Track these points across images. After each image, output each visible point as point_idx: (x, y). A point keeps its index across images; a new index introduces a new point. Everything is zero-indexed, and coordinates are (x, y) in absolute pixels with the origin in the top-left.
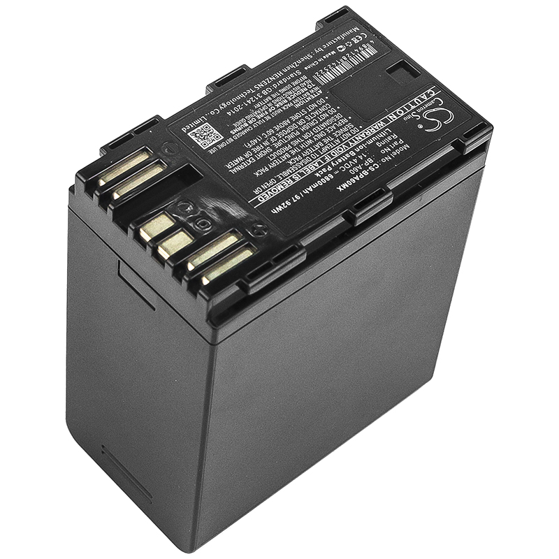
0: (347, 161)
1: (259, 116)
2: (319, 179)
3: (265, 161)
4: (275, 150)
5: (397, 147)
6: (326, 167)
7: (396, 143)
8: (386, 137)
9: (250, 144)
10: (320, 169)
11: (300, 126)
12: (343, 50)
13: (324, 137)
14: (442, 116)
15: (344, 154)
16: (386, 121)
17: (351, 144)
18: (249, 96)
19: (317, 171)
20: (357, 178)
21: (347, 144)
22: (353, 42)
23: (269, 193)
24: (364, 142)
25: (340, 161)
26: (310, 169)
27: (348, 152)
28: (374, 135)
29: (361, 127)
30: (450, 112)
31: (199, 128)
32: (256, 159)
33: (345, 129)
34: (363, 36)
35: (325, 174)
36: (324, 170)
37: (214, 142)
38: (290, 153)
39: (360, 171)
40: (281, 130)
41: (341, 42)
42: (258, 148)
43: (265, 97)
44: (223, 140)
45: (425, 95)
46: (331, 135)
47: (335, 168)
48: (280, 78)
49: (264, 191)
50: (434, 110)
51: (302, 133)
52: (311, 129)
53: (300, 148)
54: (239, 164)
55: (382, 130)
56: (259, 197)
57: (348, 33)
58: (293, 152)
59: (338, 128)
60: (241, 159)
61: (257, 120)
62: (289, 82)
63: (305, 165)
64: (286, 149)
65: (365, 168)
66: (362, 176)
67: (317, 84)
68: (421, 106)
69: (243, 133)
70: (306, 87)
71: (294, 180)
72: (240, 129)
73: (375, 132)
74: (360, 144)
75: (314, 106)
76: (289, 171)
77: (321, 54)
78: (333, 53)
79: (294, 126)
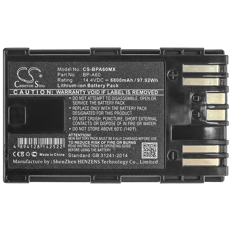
0: (96, 83)
1: (113, 143)
2: (118, 83)
3: (136, 113)
4: (124, 117)
5: (65, 72)
6: (109, 88)
7: (62, 75)
8: (64, 83)
9: (132, 129)
10: (113, 88)
11: (99, 121)
13: (94, 106)
14: (24, 74)
15: (94, 88)
16: (55, 92)
17: (84, 92)
18: (106, 159)
19: (116, 88)
20: (100, 69)
21: (86, 93)
22: (25, 154)
23: (149, 93)
24: (77, 88)
25: (99, 86)
26: (117, 92)
27: (91, 88)
28: (69, 88)
29: (70, 98)
30: (18, 74)
31: (149, 158)
32: (138, 118)
33: (79, 102)
34: (16, 154)
35: (113, 83)
36: (112, 86)
37: (149, 143)
38: (119, 109)
39: (95, 72)
40: (110, 126)
41: (31, 158)
42: (131, 123)
43: (100, 153)
44: (143, 141)
45: (20, 93)
46: (89, 105)
47: (105, 83)
48: (82, 158)
49: (150, 96)
50: (24, 81)
51: (102, 116)
52: (95, 116)
53: (111, 108)
54: (149, 121)
55: (62, 88)
56: (156, 94)
57: (22, 162)
58: (117, 108)
59: (82, 106)
60: (145, 124)
61: (116, 141)
62: (80, 153)
63: (118, 96)
64: (118, 113)
65: (91, 72)
66: (97, 69)
68: (28, 88)
69: (130, 138)
70: (74, 144)
71: (131, 92)
72: (129, 142)
73: (66, 90)
74: (80, 88)
75: (81, 129)
76: (129, 99)
77: (47, 158)
78: (41, 154)
79: (102, 123)
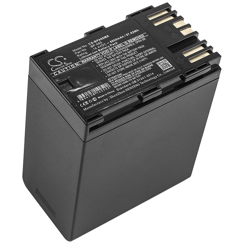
0: (102, 47)
1: (139, 71)
2: (116, 41)
3: (139, 51)
4: (134, 56)
5: (78, 51)
6: (112, 46)
7: (78, 53)
8: (82, 56)
9: (145, 59)
10: (115, 45)
11: (121, 65)
12: (94, 98)
13: (110, 59)
14: (53, 63)
15: (103, 50)
16: (81, 63)
17: (99, 55)
18: (143, 81)
19: (117, 44)
20: (99, 40)
21: (101, 54)
22: (88, 102)
23: (139, 38)
24: (93, 55)
25: (105, 48)
26: (120, 46)
27: (101, 51)
28: (88, 57)
29: (93, 61)
30: (49, 64)
31: (167, 68)
32: (143, 53)
33: (100, 61)
34: (82, 105)
35: (113, 43)
36: (113, 45)
37: (161, 61)
38: (127, 53)
39: (97, 43)
40: (130, 64)
41: (94, 102)
42: (141, 57)
43: (135, 80)
44: (157, 62)
45: (59, 73)
46: (107, 59)
47: (108, 45)
48: (127, 88)
49: (141, 39)
50: (56, 66)
51: (120, 61)
52: (116, 63)
53: (123, 55)
54: (151, 51)
55: (84, 59)
56: (144, 37)
57: (90, 107)
58: (126, 54)
59: (104, 62)
60: (150, 53)
61: (140, 69)
62: (123, 85)
63: (122, 47)
64: (129, 55)
65: (95, 44)
66: (97, 40)
67: (109, 83)
68: (62, 68)
69: (147, 64)
70: (115, 83)
71: (127, 42)
72: (149, 66)
73: (87, 59)
74: (95, 54)
75: (113, 73)
76: (129, 46)
77: (105, 97)
78: (99, 97)
79: (124, 65)
